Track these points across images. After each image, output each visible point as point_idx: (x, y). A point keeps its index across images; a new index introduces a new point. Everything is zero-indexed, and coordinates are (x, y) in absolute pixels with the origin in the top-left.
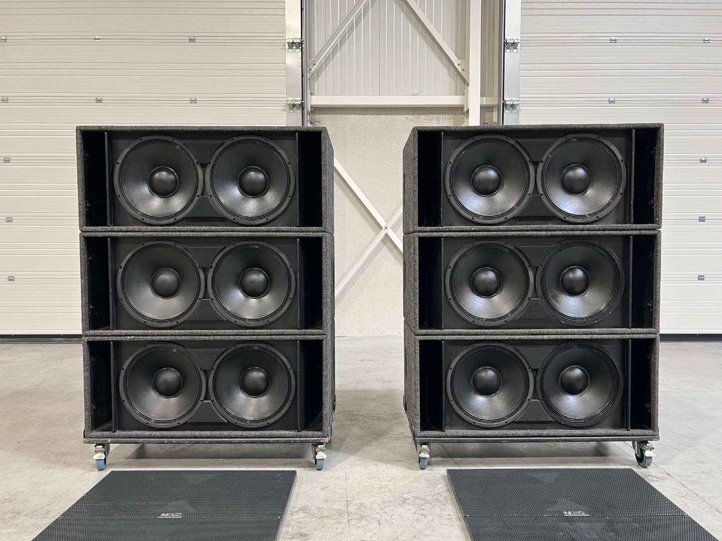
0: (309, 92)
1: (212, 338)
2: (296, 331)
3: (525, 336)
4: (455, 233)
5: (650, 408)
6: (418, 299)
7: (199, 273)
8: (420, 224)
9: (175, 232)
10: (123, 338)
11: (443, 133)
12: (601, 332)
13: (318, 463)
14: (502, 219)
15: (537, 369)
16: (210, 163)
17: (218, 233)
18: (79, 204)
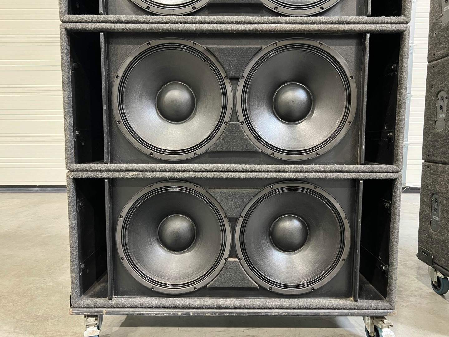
7: (224, 86)
9: (196, 24)
10: (123, 175)
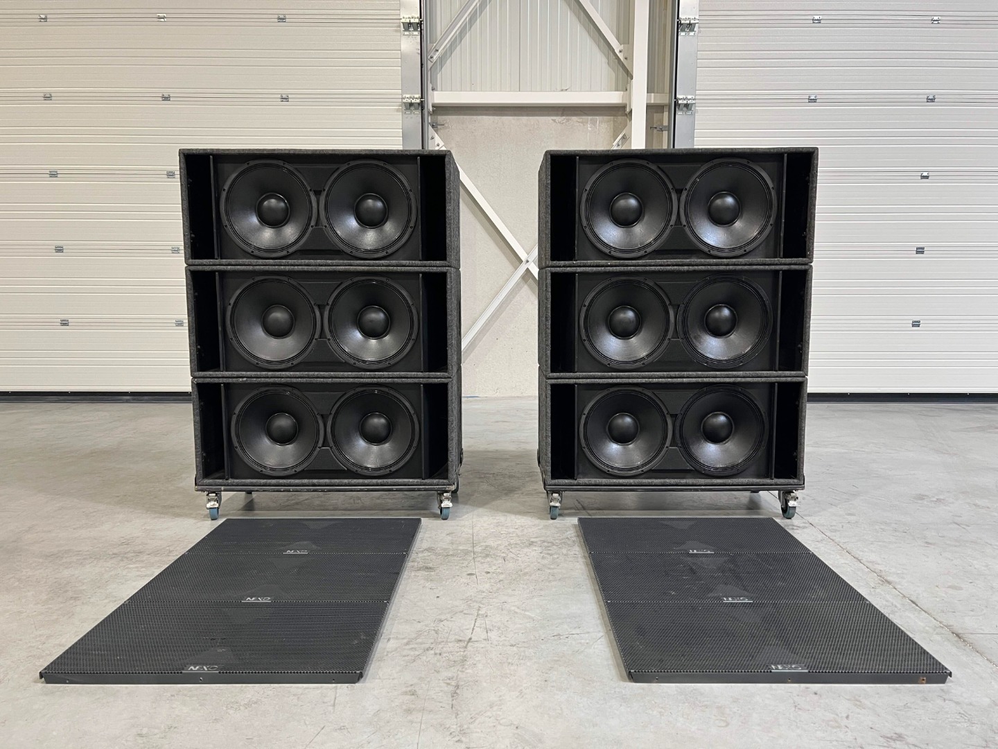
0: (430, 86)
1: (329, 380)
2: (420, 374)
3: (663, 380)
4: (590, 268)
5: (796, 457)
6: (550, 340)
7: (314, 312)
8: (553, 259)
9: (288, 265)
10: (234, 380)
11: (578, 157)
12: (744, 375)
13: (444, 511)
14: (642, 253)
15: (677, 415)
16: (324, 190)
17: (334, 267)
18: (184, 235)
